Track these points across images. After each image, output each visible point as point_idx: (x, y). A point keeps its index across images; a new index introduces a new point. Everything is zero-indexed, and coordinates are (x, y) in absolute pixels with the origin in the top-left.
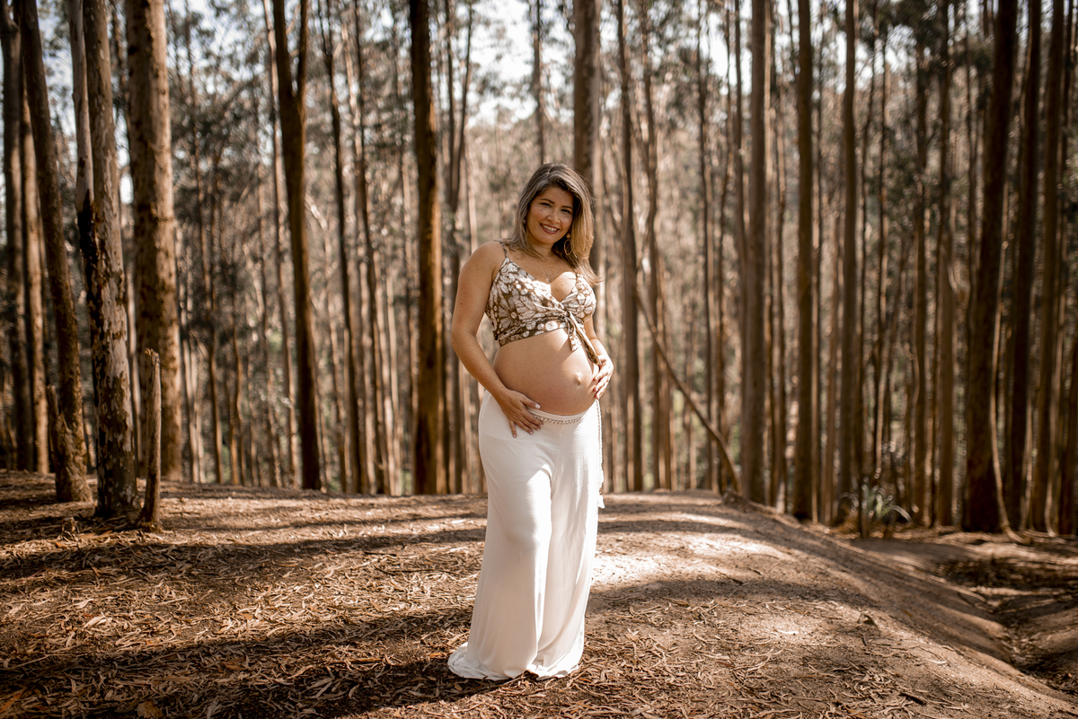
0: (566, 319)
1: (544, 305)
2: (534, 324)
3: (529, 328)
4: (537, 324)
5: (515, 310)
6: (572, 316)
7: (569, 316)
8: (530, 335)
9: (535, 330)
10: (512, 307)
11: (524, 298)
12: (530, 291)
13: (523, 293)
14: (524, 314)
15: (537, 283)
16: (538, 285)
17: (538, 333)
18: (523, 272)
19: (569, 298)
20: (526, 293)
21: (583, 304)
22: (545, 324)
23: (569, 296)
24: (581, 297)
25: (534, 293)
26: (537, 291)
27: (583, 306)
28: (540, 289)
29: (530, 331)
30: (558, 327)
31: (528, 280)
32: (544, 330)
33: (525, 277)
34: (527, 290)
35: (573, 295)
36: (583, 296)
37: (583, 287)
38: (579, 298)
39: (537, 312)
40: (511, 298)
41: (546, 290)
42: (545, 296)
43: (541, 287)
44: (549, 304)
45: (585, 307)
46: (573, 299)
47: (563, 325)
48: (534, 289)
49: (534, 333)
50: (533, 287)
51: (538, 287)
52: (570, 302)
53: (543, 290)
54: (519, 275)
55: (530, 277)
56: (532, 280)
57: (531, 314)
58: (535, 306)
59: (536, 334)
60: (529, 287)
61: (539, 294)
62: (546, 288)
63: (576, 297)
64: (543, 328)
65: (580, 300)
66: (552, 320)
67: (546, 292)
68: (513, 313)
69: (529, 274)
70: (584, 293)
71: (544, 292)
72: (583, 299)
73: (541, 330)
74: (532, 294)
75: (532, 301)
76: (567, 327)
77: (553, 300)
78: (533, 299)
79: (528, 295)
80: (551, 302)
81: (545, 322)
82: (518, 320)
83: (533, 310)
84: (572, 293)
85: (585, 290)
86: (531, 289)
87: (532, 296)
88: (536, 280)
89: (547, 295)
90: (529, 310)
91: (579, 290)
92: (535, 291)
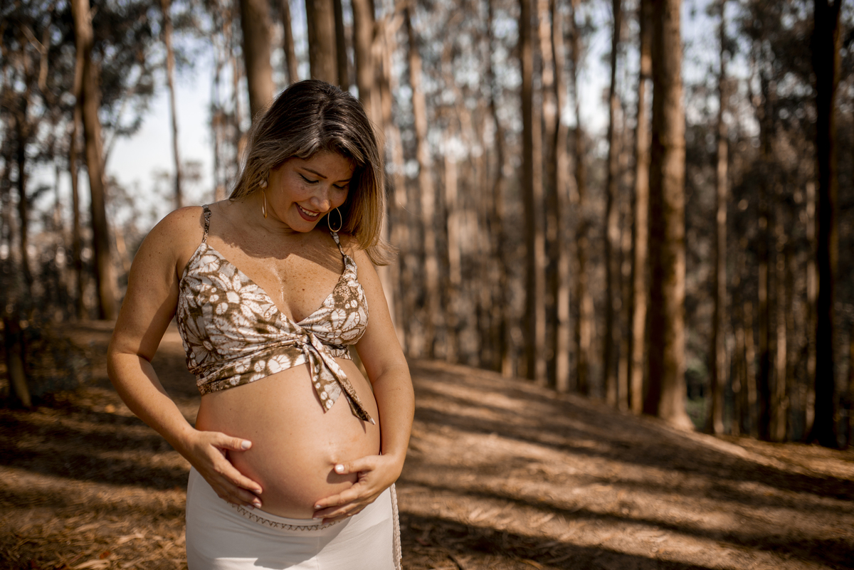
0: (306, 347)
1: (260, 331)
2: (247, 360)
3: (241, 370)
4: (253, 362)
5: (207, 338)
6: (316, 342)
7: (310, 343)
8: (242, 383)
9: (251, 372)
10: (203, 332)
11: (220, 320)
12: (233, 307)
13: (219, 311)
14: (224, 347)
15: (251, 290)
16: (252, 292)
17: (255, 377)
18: (230, 269)
19: (316, 316)
20: (224, 311)
21: (340, 328)
22: (267, 361)
23: (316, 313)
24: (338, 316)
25: (240, 312)
26: (246, 307)
27: (339, 331)
28: (254, 301)
29: (241, 374)
30: (292, 364)
31: (234, 284)
32: (266, 371)
33: (231, 279)
34: (228, 303)
35: (324, 310)
36: (343, 314)
37: (347, 296)
38: (334, 317)
39: (248, 344)
40: (200, 317)
41: (267, 303)
42: (262, 316)
43: (258, 298)
44: (270, 328)
45: (343, 332)
46: (323, 318)
47: (300, 360)
48: (241, 303)
49: (248, 378)
50: (241, 299)
51: (252, 297)
52: (317, 323)
53: (260, 303)
54: (220, 276)
55: (242, 277)
56: (244, 285)
57: (237, 347)
58: (241, 334)
59: (251, 380)
60: (233, 298)
61: (250, 311)
62: (267, 299)
63: (330, 316)
64: (263, 368)
65: (336, 320)
66: (279, 354)
67: (266, 306)
68: (207, 343)
69: (240, 272)
70: (347, 306)
71: (263, 306)
72: (341, 318)
73: (261, 373)
74: (235, 313)
75: (234, 326)
76: (308, 364)
77: (277, 321)
78: (236, 322)
79: (227, 316)
80: (273, 324)
81: (267, 358)
82: (217, 354)
83: (238, 341)
84: (323, 306)
85: (350, 300)
86: (235, 304)
87: (234, 318)
88: (251, 282)
89: (267, 312)
90: (231, 340)
91: (339, 300)
92: (242, 308)
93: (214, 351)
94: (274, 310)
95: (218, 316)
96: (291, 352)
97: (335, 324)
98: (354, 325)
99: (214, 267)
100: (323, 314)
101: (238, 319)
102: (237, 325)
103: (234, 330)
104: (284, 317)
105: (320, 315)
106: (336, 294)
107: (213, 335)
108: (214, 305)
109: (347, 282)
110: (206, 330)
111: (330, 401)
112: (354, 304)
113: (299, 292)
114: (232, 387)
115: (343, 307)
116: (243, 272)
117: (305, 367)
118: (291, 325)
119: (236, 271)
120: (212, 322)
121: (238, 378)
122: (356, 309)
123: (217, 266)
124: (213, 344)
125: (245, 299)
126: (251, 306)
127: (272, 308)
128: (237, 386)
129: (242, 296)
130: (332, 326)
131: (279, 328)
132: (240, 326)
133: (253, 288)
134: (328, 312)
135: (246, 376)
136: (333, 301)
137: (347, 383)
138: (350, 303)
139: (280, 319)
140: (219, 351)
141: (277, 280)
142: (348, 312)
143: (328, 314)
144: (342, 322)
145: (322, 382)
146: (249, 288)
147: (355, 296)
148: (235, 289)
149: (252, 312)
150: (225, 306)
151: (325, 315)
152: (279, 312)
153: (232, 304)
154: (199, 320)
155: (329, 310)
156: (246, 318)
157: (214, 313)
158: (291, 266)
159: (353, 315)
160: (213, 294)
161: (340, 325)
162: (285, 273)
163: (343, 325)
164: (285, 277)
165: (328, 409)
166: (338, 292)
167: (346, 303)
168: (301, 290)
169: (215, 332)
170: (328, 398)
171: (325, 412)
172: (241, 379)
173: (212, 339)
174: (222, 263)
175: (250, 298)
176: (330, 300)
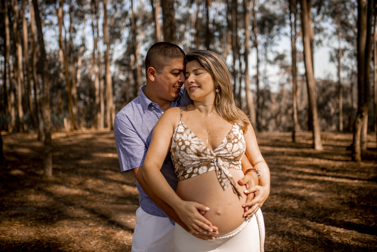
0: (215, 163)
1: (198, 156)
2: (191, 168)
4: (194, 168)
6: (219, 161)
7: (217, 161)
13: (182, 149)
14: (185, 163)
15: (195, 140)
16: (195, 141)
17: (194, 175)
18: (188, 131)
19: (220, 147)
20: (184, 148)
21: (231, 151)
22: (198, 168)
23: (220, 146)
24: (229, 146)
25: (190, 148)
26: (192, 147)
27: (231, 152)
28: (196, 144)
29: (189, 174)
30: (207, 171)
31: (189, 138)
32: (198, 173)
33: (188, 136)
34: (185, 145)
35: (223, 144)
36: (231, 145)
37: (233, 137)
38: (227, 146)
39: (194, 161)
40: (175, 152)
41: (201, 145)
42: (199, 150)
43: (198, 143)
44: (202, 155)
45: (233, 153)
46: (223, 148)
47: (212, 169)
48: (190, 145)
49: (191, 176)
50: (191, 143)
51: (195, 142)
52: (221, 150)
53: (198, 145)
54: (184, 135)
55: (193, 134)
56: (192, 138)
57: (190, 163)
58: (190, 157)
59: (192, 176)
60: (187, 143)
61: (194, 148)
62: (201, 143)
63: (225, 147)
64: (197, 171)
65: (229, 148)
66: (204, 166)
67: (201, 146)
68: (179, 162)
69: (192, 133)
70: (233, 142)
71: (199, 146)
72: (230, 147)
73: (196, 173)
74: (188, 149)
75: (188, 154)
76: (216, 170)
77: (205, 152)
78: (188, 153)
79: (185, 150)
80: (203, 153)
81: (199, 167)
82: (183, 167)
83: (190, 160)
84: (222, 143)
85: (234, 139)
86: (188, 146)
87: (187, 151)
88: (196, 137)
89: (201, 149)
90: (187, 160)
91: (229, 140)
92: (191, 147)
93: (182, 165)
94: (205, 147)
95: (182, 151)
96: (208, 165)
97: (229, 149)
98: (237, 149)
99: (182, 131)
100: (223, 146)
101: (189, 151)
102: (189, 154)
103: (188, 155)
104: (208, 150)
105: (221, 147)
106: (228, 137)
107: (180, 159)
108: (180, 147)
109: (233, 132)
110: (178, 157)
111: (226, 186)
112: (236, 140)
113: (214, 138)
114: (185, 179)
115: (231, 142)
116: (193, 132)
117: (214, 172)
118: (211, 153)
119: (191, 132)
120: (180, 153)
121: (188, 175)
122: (237, 143)
123: (184, 130)
124: (181, 163)
125: (192, 143)
126: (194, 146)
127: (203, 147)
128: (187, 178)
129: (191, 142)
130: (227, 151)
131: (206, 155)
132: (190, 154)
133: (196, 139)
134: (224, 145)
135: (190, 175)
136: (226, 140)
137: (232, 180)
138: (234, 140)
139: (207, 151)
140: (184, 165)
141: (206, 134)
142: (233, 144)
143: (225, 146)
144: (231, 149)
145: (222, 179)
146: (194, 139)
147: (236, 137)
148: (189, 140)
149: (195, 148)
150: (184, 147)
151: (224, 146)
152: (206, 148)
153: (187, 145)
154: (176, 152)
155: (225, 144)
156: (192, 151)
157: (180, 150)
158: (213, 127)
159: (235, 145)
160: (180, 142)
161: (231, 150)
162: (210, 130)
163: (232, 149)
164: (210, 132)
165: (225, 190)
166: (229, 137)
167: (232, 140)
168: (215, 137)
169: (181, 157)
170: (225, 185)
171: (224, 191)
172: (189, 176)
173: (180, 160)
174: (185, 129)
175: (194, 143)
176: (225, 140)
